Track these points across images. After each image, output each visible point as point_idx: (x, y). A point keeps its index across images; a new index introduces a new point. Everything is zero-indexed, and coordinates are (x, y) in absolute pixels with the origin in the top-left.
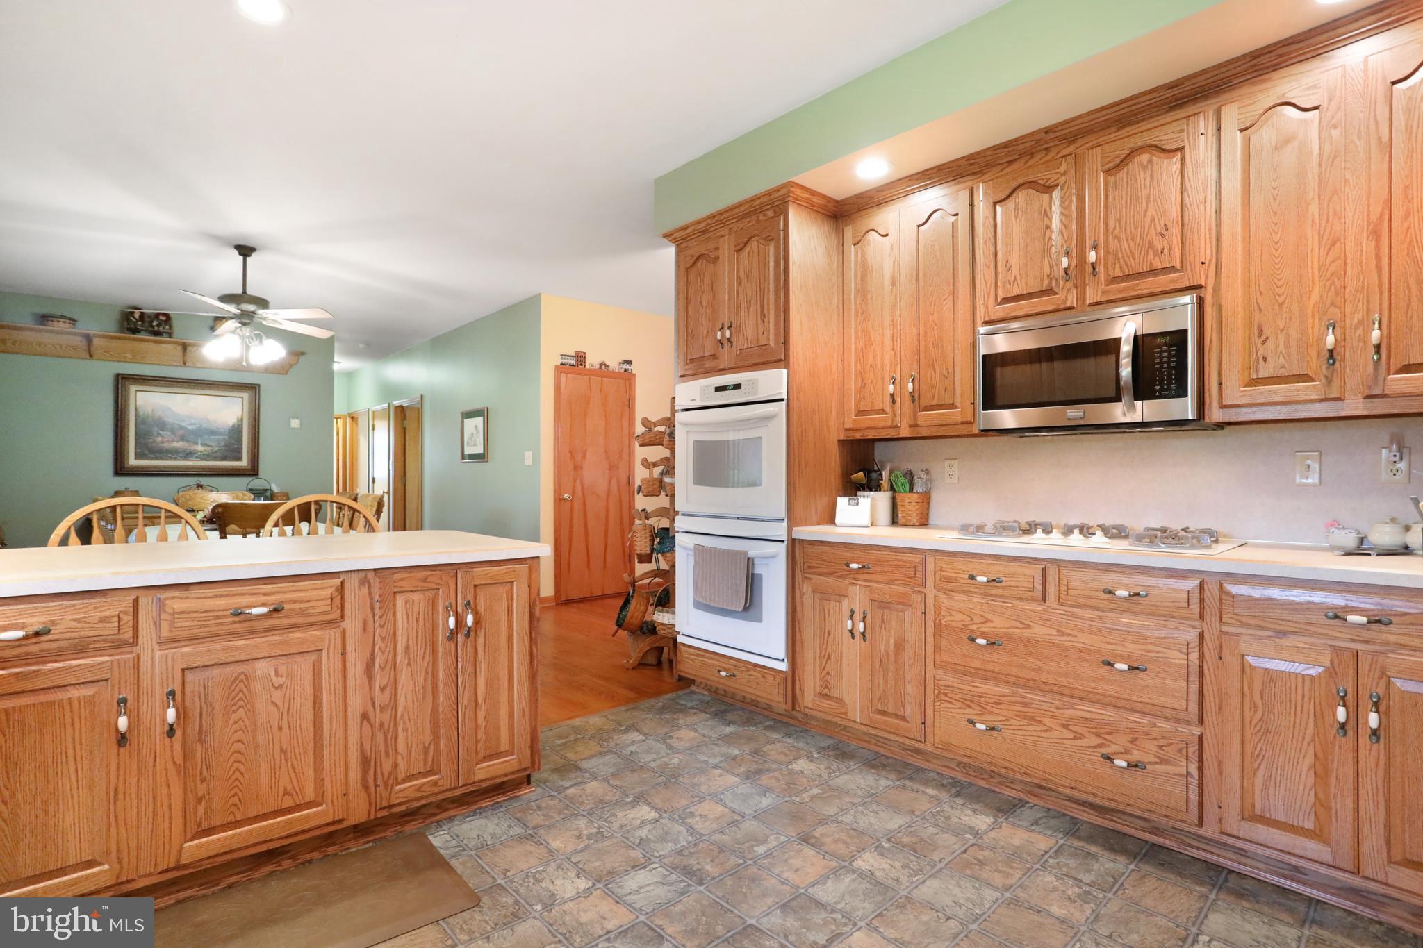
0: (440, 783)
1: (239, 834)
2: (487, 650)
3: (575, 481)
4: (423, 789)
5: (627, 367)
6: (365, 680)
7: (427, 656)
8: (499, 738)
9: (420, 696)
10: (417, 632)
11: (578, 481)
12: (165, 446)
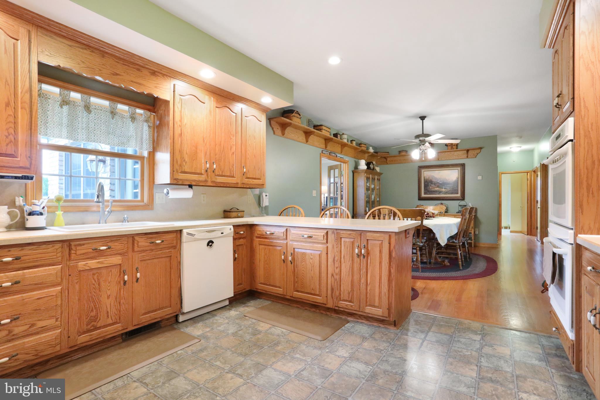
0: (353, 307)
1: (303, 295)
2: (371, 264)
4: (348, 306)
6: (333, 263)
7: (350, 262)
8: (375, 300)
9: (348, 274)
10: (347, 252)
12: (433, 189)
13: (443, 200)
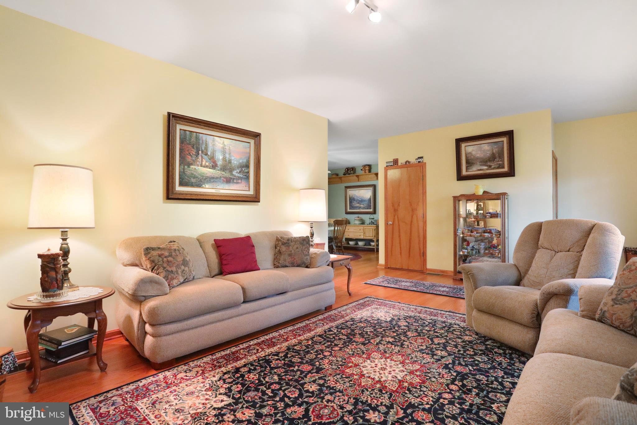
3: (394, 216)
5: (420, 160)
11: (396, 216)
12: (355, 205)
13: (359, 214)
